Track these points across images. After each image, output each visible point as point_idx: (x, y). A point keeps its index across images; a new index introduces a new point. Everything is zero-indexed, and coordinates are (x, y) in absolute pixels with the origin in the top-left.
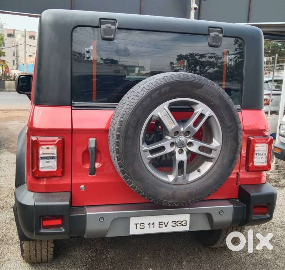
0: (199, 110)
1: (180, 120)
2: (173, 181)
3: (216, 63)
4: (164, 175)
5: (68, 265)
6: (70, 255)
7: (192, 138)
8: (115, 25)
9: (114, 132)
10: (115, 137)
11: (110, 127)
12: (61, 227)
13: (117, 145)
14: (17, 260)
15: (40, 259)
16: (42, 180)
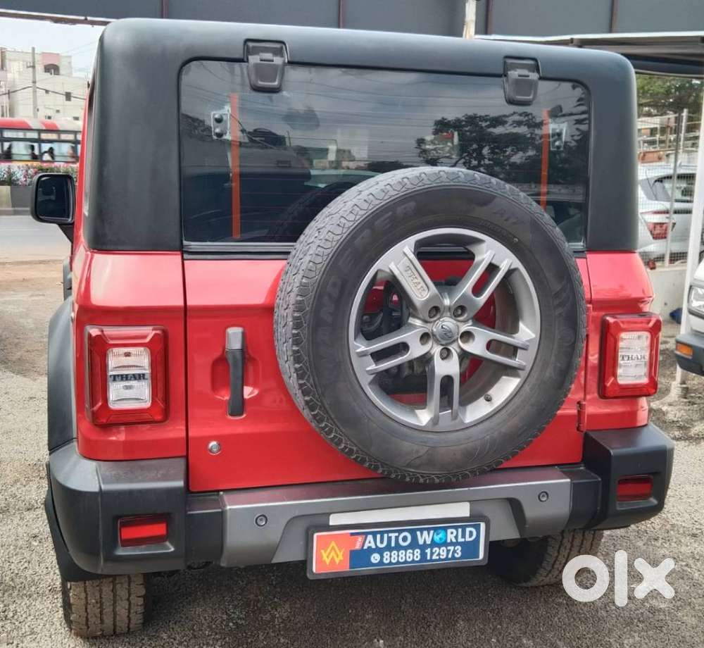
0: (485, 256)
1: (443, 282)
2: (428, 423)
3: (529, 138)
4: (408, 410)
5: (178, 638)
6: (183, 616)
7: (470, 323)
8: (282, 56)
9: (287, 311)
10: (291, 323)
11: (277, 301)
12: (166, 541)
13: (296, 343)
14: (53, 632)
15: (112, 627)
16: (115, 430)
